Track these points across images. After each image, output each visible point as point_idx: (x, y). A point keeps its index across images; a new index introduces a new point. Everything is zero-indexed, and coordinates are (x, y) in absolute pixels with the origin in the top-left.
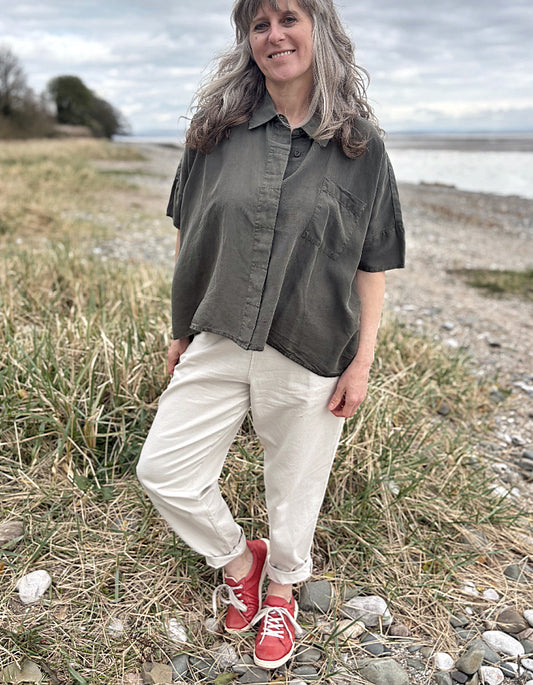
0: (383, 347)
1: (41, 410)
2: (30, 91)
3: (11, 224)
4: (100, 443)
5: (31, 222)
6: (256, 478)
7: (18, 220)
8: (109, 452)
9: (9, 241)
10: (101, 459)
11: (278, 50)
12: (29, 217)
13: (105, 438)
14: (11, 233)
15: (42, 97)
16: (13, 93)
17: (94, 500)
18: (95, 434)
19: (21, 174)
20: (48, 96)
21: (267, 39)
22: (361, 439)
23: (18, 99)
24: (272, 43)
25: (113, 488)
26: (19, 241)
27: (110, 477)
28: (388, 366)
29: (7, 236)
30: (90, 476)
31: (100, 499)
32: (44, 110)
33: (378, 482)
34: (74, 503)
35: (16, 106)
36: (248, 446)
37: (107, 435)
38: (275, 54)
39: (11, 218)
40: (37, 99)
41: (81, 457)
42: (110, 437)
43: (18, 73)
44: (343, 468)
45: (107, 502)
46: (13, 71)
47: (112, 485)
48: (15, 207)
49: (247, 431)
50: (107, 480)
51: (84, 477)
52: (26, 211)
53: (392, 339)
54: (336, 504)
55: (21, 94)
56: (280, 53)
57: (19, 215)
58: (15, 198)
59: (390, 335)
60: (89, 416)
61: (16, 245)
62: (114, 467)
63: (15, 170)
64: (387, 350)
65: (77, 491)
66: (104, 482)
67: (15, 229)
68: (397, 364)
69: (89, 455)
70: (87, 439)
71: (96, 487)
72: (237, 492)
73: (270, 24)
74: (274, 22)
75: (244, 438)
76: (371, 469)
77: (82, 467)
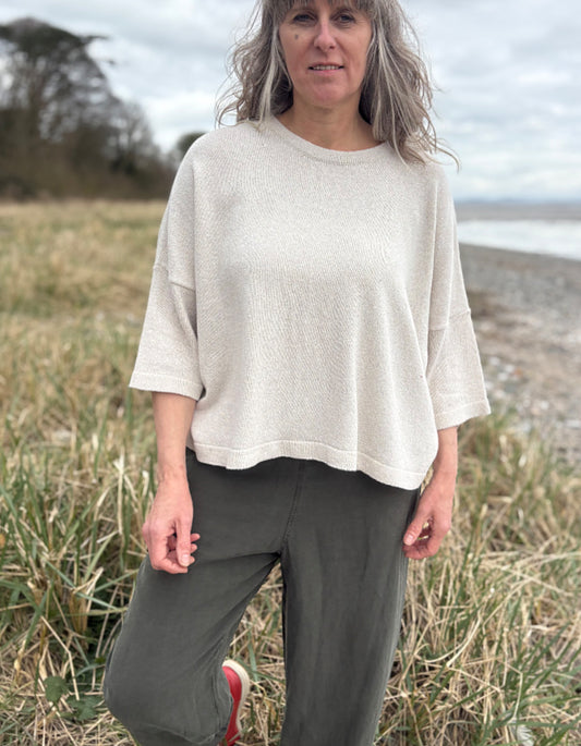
0: (527, 493)
1: (18, 567)
3: (93, 296)
4: (93, 622)
5: (118, 294)
7: (102, 292)
8: (105, 637)
9: (87, 318)
11: (324, 61)
12: (115, 289)
13: (102, 617)
14: (92, 308)
15: (169, 155)
17: (66, 718)
18: (87, 610)
19: (125, 238)
20: (177, 155)
21: (312, 42)
22: (476, 652)
24: (318, 48)
25: (100, 698)
27: (98, 679)
28: (532, 522)
30: (68, 678)
31: (75, 717)
33: (500, 724)
34: (36, 721)
39: (94, 289)
40: (163, 158)
42: (111, 615)
43: (145, 129)
44: (444, 698)
45: (85, 724)
46: (140, 126)
47: (99, 693)
48: (102, 277)
51: (60, 678)
52: (115, 281)
53: (541, 482)
55: (148, 151)
57: (105, 286)
59: (540, 473)
60: (78, 585)
61: (94, 321)
64: (532, 497)
66: (88, 687)
67: (97, 303)
68: (546, 518)
71: (72, 696)
73: (317, 18)
74: (324, 18)
76: (489, 702)
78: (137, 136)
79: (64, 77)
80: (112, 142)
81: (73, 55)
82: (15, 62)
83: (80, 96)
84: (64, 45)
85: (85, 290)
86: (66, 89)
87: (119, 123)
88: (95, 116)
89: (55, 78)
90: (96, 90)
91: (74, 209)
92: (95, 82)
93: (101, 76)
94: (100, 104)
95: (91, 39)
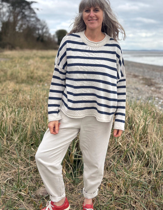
2: (50, 34)
4: (75, 161)
6: (130, 180)
7: (46, 78)
8: (78, 165)
9: (43, 85)
10: (75, 168)
11: (92, 19)
13: (76, 160)
14: (44, 82)
15: (54, 36)
16: (45, 35)
17: (72, 183)
18: (73, 158)
19: (46, 62)
20: (56, 36)
21: (89, 15)
23: (46, 36)
24: (90, 17)
25: (79, 179)
26: (46, 85)
29: (42, 83)
30: (71, 174)
31: (74, 183)
32: (54, 41)
35: (46, 39)
36: (127, 168)
37: (77, 159)
38: (91, 20)
39: (44, 77)
40: (52, 37)
41: (68, 166)
42: (78, 160)
43: (47, 28)
45: (77, 184)
46: (45, 27)
47: (79, 177)
48: (45, 74)
49: (126, 162)
50: (77, 175)
51: (69, 174)
52: (49, 75)
54: (160, 194)
55: (47, 35)
56: (92, 20)
57: (46, 76)
58: (45, 71)
60: (72, 152)
61: (45, 86)
62: (79, 171)
63: (44, 60)
65: (67, 179)
67: (45, 81)
69: (71, 166)
70: (71, 160)
71: (73, 178)
72: (123, 185)
73: (90, 11)
74: (92, 10)
75: (126, 165)
77: (68, 170)
78: (44, 30)
79: (23, 13)
80: (37, 32)
81: (27, 7)
82: (10, 9)
83: (28, 19)
84: (24, 4)
85: (41, 77)
86: (24, 17)
87: (39, 27)
88: (32, 24)
89: (21, 14)
90: (33, 17)
91: (27, 53)
92: (32, 15)
93: (34, 13)
94: (34, 21)
95: (32, 2)
